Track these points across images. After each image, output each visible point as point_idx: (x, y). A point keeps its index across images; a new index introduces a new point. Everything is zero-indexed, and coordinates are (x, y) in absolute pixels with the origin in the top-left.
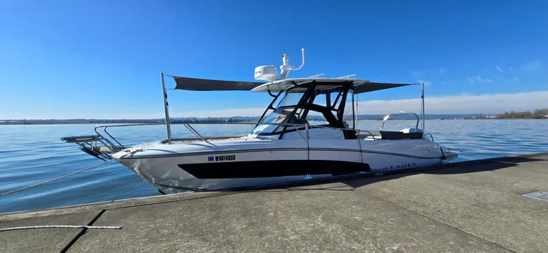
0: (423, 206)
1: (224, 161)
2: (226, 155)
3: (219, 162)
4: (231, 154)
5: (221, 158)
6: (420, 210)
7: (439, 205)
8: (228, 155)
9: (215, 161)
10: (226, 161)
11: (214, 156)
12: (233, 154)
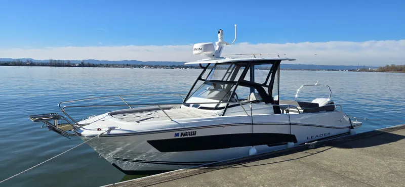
0: (359, 175)
1: (187, 137)
2: (189, 131)
3: (183, 137)
4: (193, 131)
5: (185, 134)
6: (358, 178)
7: (369, 173)
8: (191, 131)
9: (180, 137)
10: (189, 136)
11: (180, 132)
12: (195, 130)
